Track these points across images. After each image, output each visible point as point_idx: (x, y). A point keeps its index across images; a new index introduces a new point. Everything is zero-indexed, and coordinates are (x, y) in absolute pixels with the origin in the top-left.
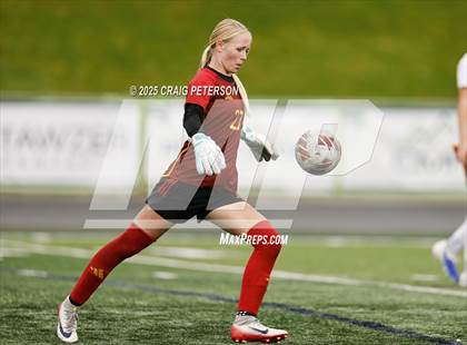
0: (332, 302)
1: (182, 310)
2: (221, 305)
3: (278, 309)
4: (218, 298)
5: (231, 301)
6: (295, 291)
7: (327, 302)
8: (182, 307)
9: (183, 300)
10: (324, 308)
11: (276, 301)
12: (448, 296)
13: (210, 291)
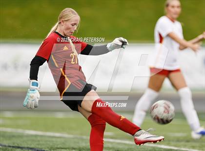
0: (59, 146)
5: (5, 146)
6: (39, 141)
7: (56, 146)
12: (119, 144)
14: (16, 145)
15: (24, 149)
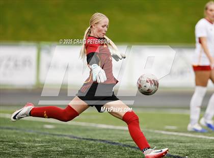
1: (57, 143)
2: (75, 141)
3: (102, 142)
4: (74, 137)
5: (80, 138)
6: (110, 134)
7: (125, 139)
8: (57, 141)
9: (57, 138)
10: (123, 142)
11: (101, 139)
12: (182, 136)
13: (71, 134)
14: (90, 138)
15: (97, 141)
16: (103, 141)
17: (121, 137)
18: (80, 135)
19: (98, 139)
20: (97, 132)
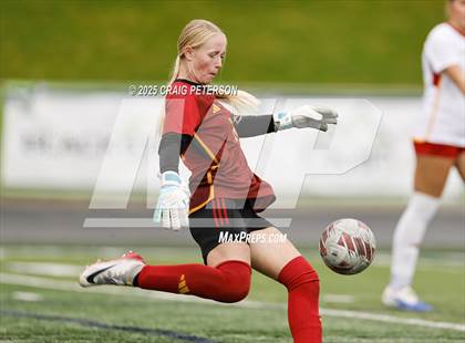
0: (228, 328)
1: (48, 339)
2: (94, 332)
3: (163, 337)
4: (91, 324)
5: (106, 327)
6: (183, 315)
7: (222, 327)
8: (48, 334)
9: (48, 325)
10: (217, 335)
11: (160, 327)
13: (82, 315)
14: (131, 325)
15: (148, 334)
16: (166, 333)
17: (211, 322)
18: (108, 319)
19: (154, 327)
20: (151, 310)
